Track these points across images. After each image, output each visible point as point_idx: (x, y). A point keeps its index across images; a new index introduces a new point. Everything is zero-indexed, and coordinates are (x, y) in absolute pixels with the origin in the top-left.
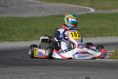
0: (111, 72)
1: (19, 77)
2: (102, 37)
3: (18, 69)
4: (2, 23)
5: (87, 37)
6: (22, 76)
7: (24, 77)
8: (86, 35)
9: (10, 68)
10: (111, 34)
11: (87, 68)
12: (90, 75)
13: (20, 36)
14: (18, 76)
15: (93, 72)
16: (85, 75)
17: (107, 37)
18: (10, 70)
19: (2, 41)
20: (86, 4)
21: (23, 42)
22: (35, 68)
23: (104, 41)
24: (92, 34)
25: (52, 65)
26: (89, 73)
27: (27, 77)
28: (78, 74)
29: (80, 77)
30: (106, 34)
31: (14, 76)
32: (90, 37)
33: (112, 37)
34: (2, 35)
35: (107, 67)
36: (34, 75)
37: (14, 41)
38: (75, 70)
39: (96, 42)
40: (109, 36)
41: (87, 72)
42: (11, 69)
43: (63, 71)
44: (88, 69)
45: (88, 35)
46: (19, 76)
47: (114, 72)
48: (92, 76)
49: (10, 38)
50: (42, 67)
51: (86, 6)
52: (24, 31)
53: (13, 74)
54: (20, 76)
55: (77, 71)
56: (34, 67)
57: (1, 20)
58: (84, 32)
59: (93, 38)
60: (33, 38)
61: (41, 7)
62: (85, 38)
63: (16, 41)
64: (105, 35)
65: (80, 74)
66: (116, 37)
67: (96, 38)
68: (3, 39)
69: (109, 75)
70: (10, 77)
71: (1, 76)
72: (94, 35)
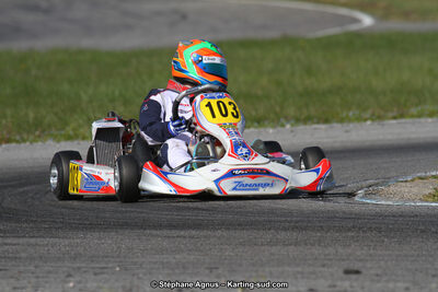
1: (98, 271)
2: (403, 120)
3: (96, 241)
4: (34, 72)
5: (350, 121)
6: (110, 265)
7: (118, 269)
8: (344, 115)
10: (436, 109)
11: (350, 234)
12: (361, 260)
14: (93, 265)
15: (372, 251)
16: (343, 260)
17: (423, 120)
18: (65, 246)
19: (31, 137)
22: (158, 236)
23: (413, 136)
24: (365, 110)
25: (219, 225)
26: (359, 253)
27: (126, 269)
28: (316, 259)
29: (326, 269)
30: (419, 108)
31: (79, 268)
32: (360, 119)
34: (31, 115)
35: (422, 231)
36: (155, 263)
38: (306, 244)
39: (381, 137)
40: (431, 115)
41: (349, 251)
42: (67, 242)
43: (263, 248)
44: (353, 237)
45: (351, 114)
46: (98, 265)
48: (369, 265)
49: (63, 129)
50: (182, 233)
51: (344, 5)
52: (112, 101)
53: (75, 259)
54: (104, 265)
55: (313, 245)
56: (154, 232)
58: (338, 101)
59: (369, 122)
61: (176, 12)
64: (414, 111)
65: (323, 257)
67: (383, 125)
68: (36, 130)
69: (430, 259)
70: (65, 269)
71: (32, 268)
72: (373, 115)
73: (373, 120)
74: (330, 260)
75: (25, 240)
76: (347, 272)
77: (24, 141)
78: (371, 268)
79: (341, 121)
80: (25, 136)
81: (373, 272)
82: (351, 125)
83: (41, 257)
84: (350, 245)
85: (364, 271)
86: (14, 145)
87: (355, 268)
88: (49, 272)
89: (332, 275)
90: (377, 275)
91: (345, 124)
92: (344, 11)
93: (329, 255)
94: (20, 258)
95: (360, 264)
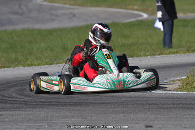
0: (186, 115)
1: (38, 127)
2: (162, 56)
3: (38, 113)
5: (141, 56)
6: (43, 124)
7: (47, 126)
8: (139, 53)
9: (25, 111)
10: (175, 51)
12: (152, 120)
13: (42, 58)
14: (36, 124)
16: (144, 120)
17: (170, 55)
18: (25, 115)
19: (14, 65)
20: (136, 7)
21: (46, 66)
22: (64, 109)
23: (167, 62)
24: (147, 52)
26: (151, 117)
27: (50, 126)
28: (132, 120)
29: (136, 125)
30: (169, 51)
31: (30, 126)
32: (145, 55)
33: (178, 55)
34: (13, 56)
36: (63, 123)
37: (32, 65)
38: (128, 113)
39: (155, 63)
40: (174, 53)
41: (146, 116)
42: (26, 113)
43: (109, 115)
45: (141, 53)
46: (38, 124)
47: (190, 115)
48: (156, 123)
49: (27, 61)
51: (136, 10)
53: (29, 121)
54: (41, 125)
55: (130, 113)
57: (14, 35)
58: (136, 48)
59: (149, 57)
60: (61, 60)
61: (71, 13)
62: (137, 58)
63: (35, 65)
64: (166, 52)
65: (135, 119)
66: (183, 55)
67: (155, 58)
68: (16, 62)
69: (182, 119)
70: (24, 126)
71: (10, 126)
72: (151, 53)
73: (151, 56)
74: (139, 120)
75: (8, 112)
76: (147, 127)
77: (11, 67)
78: (157, 124)
79: (138, 56)
80: (11, 65)
81: (158, 126)
82: (142, 58)
83: (14, 121)
84: (146, 113)
85: (154, 126)
86: (6, 68)
87: (150, 125)
88: (17, 128)
89: (140, 128)
90: (160, 128)
91: (140, 58)
92: (136, 12)
93: (138, 118)
94: (5, 121)
95: (152, 122)
